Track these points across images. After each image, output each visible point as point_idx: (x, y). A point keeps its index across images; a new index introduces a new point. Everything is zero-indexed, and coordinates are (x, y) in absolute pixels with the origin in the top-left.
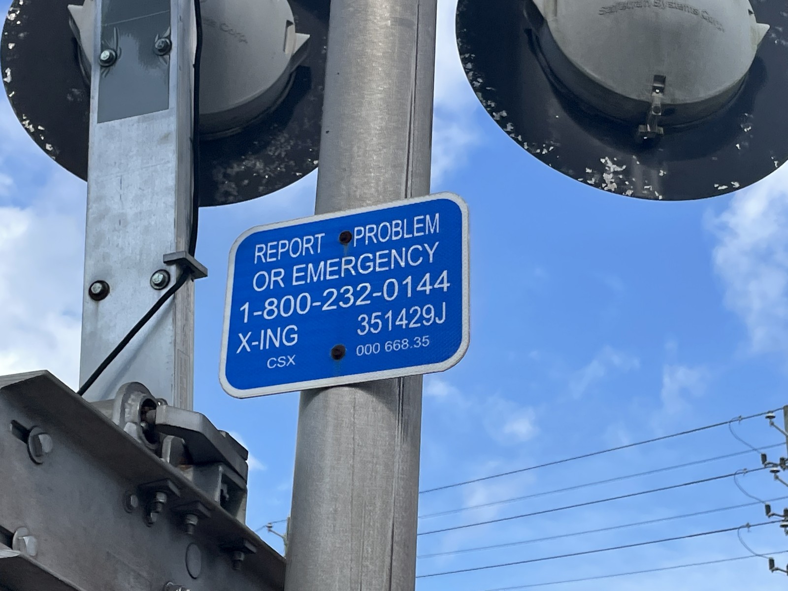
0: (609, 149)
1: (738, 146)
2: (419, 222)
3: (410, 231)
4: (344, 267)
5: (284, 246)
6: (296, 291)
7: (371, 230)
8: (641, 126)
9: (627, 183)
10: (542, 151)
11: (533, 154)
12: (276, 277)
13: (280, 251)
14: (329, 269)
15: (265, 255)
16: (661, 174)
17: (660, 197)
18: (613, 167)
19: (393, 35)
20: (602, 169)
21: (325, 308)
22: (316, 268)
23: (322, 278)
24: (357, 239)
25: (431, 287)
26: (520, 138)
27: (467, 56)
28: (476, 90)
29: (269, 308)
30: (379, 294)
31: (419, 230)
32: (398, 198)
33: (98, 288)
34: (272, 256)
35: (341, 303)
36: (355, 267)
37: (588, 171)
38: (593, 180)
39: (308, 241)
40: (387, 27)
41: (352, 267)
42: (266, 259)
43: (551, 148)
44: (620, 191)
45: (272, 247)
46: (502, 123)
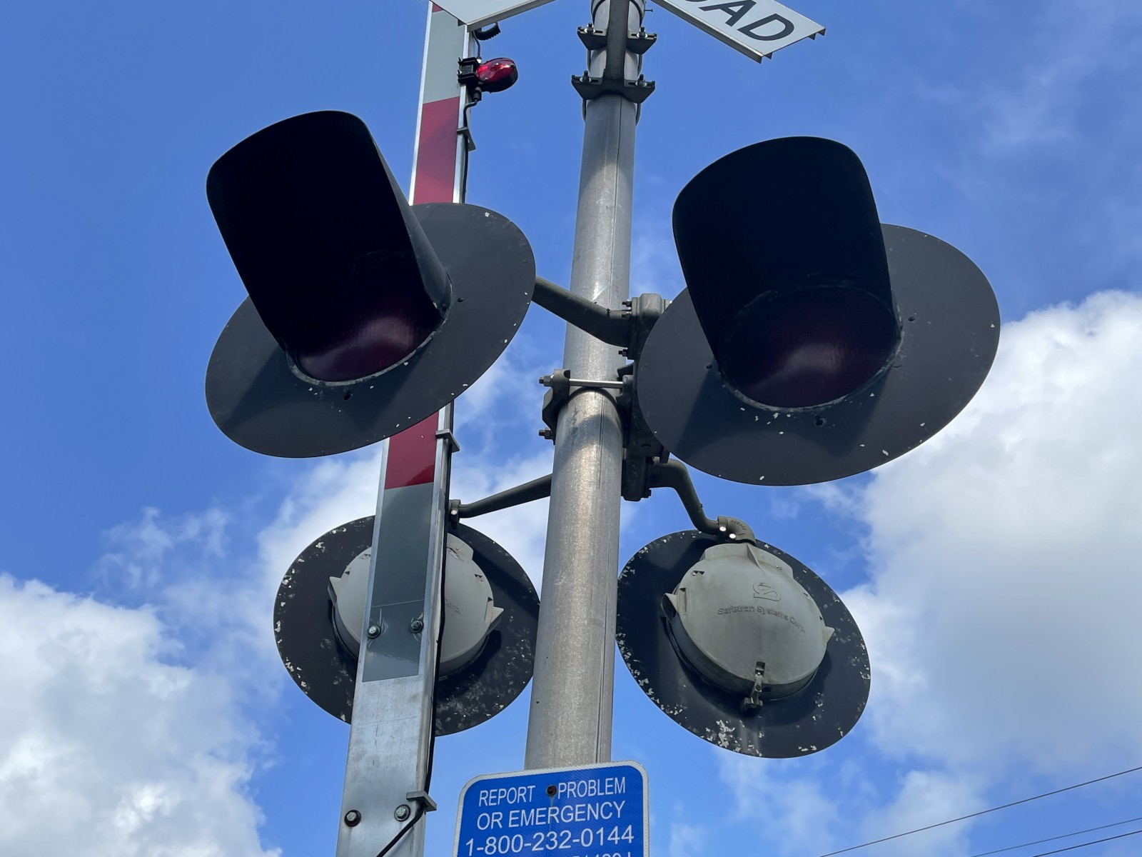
0: (723, 714)
1: (814, 717)
2: (609, 783)
3: (602, 790)
4: (550, 815)
5: (502, 793)
6: (511, 833)
7: (572, 786)
8: (747, 699)
9: (736, 742)
10: (674, 712)
11: (668, 714)
12: (495, 820)
13: (500, 797)
14: (538, 816)
15: (487, 799)
16: (760, 736)
17: (761, 755)
18: (726, 729)
19: (589, 631)
20: (717, 729)
21: (534, 849)
22: (528, 814)
23: (532, 824)
24: (561, 793)
25: (619, 838)
26: (658, 701)
27: (620, 634)
28: (626, 662)
29: (489, 845)
30: (578, 841)
31: (610, 790)
32: (592, 762)
33: (352, 817)
34: (493, 801)
35: (547, 846)
36: (559, 816)
37: (708, 730)
38: (712, 738)
39: (522, 791)
40: (584, 625)
41: (557, 816)
42: (488, 803)
43: (681, 710)
44: (731, 748)
45: (493, 794)
46: (645, 688)
